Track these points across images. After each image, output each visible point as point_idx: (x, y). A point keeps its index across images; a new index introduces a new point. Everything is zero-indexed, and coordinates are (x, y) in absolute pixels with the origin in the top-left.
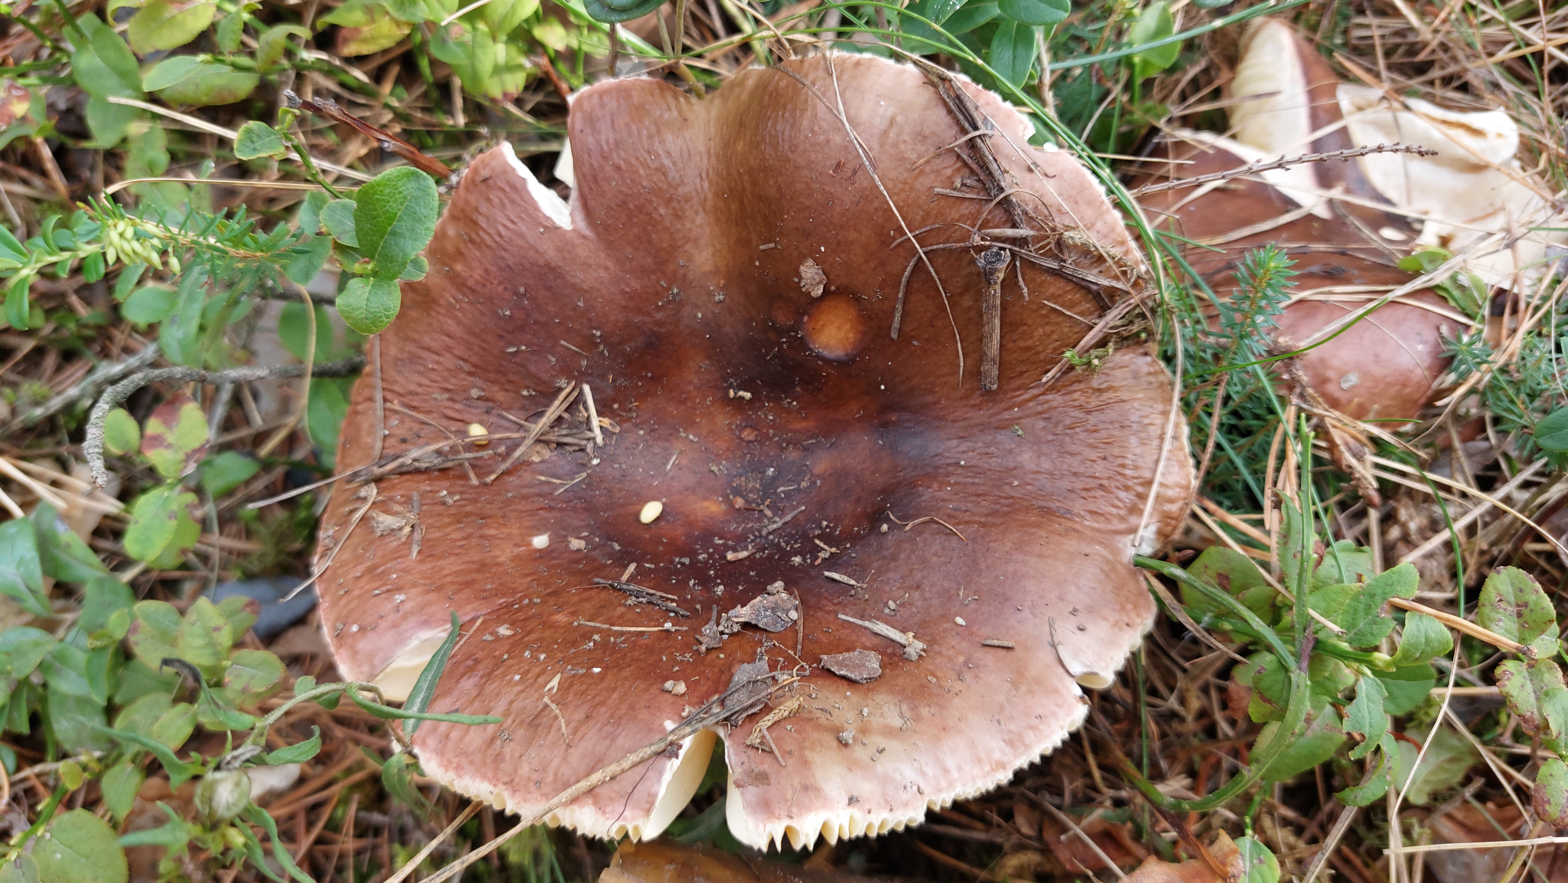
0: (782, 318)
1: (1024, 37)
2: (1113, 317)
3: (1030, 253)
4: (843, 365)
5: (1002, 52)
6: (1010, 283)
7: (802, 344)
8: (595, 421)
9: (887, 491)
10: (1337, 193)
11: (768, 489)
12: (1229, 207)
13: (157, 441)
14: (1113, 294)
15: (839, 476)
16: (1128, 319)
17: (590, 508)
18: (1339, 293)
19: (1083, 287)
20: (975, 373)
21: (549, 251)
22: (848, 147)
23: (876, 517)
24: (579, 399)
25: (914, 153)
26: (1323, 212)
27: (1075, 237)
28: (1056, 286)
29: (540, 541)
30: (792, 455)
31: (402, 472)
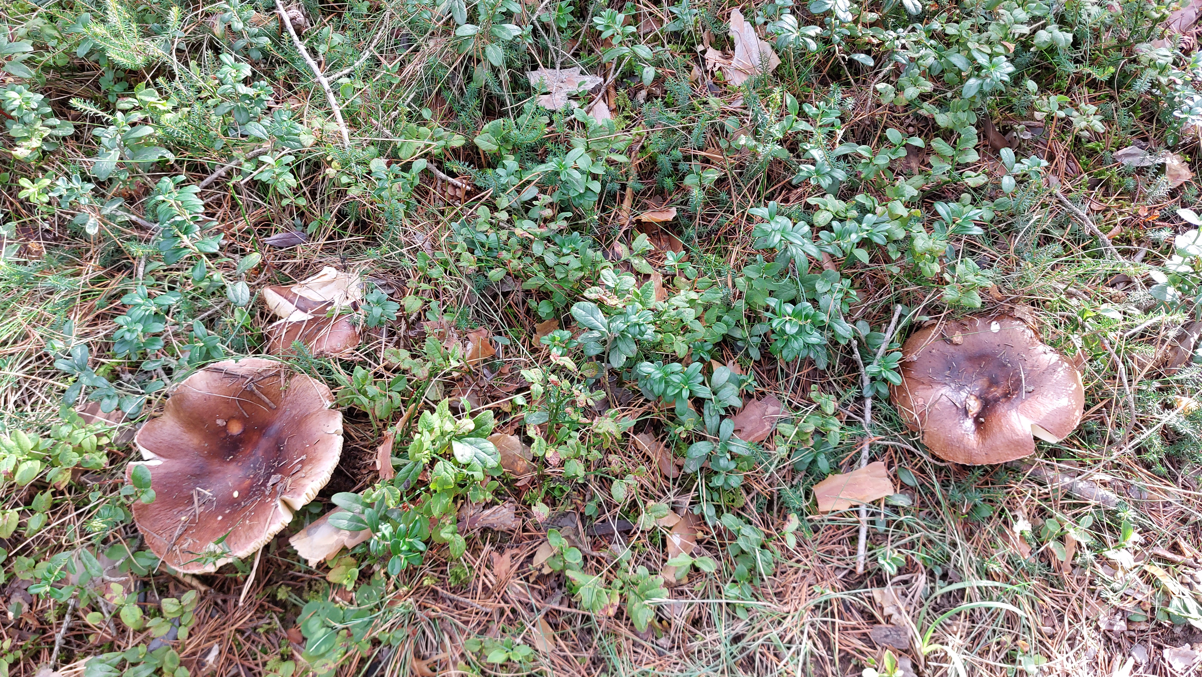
0: (223, 435)
1: (215, 348)
2: (282, 375)
3: (255, 380)
4: (244, 431)
5: (214, 354)
6: (258, 388)
7: (232, 436)
8: (206, 492)
9: (277, 443)
10: (309, 312)
11: (255, 469)
12: (292, 334)
13: (111, 599)
14: (279, 372)
15: (266, 452)
16: (286, 373)
17: (223, 505)
18: (323, 332)
19: (271, 376)
20: (270, 408)
21: (162, 471)
22: (203, 395)
23: (279, 449)
24: (199, 493)
25: (218, 384)
26: (311, 317)
27: (260, 370)
28: (267, 380)
29: (220, 518)
30: (252, 458)
31: (177, 539)
